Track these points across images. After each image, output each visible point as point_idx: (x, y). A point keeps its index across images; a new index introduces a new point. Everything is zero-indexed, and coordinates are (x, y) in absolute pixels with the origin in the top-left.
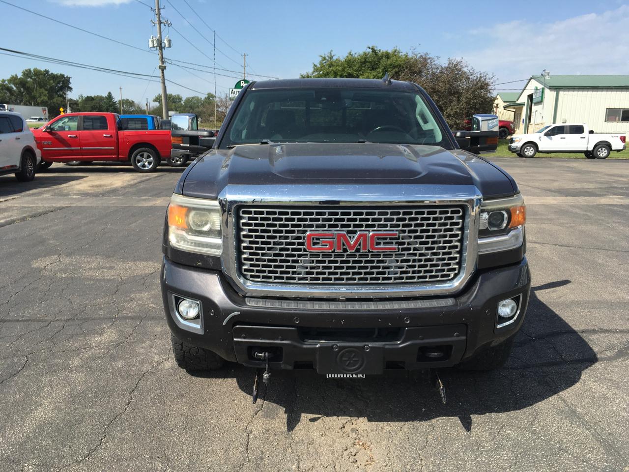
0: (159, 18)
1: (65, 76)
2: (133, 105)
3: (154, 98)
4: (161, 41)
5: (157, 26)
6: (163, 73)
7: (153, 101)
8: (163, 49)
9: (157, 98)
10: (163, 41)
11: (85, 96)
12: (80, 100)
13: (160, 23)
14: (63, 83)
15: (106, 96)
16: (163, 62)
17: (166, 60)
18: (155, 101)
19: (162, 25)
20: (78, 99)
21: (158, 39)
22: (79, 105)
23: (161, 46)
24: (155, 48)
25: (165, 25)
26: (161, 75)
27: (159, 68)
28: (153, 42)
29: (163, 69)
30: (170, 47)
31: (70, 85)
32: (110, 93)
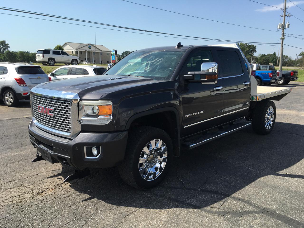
0: (285, 13)
1: (254, 46)
2: (287, 58)
3: (300, 54)
4: (284, 25)
5: (283, 17)
6: (283, 41)
7: (299, 55)
8: (285, 29)
9: (301, 54)
10: (285, 25)
11: (262, 54)
12: (259, 57)
13: (285, 15)
14: (253, 49)
15: (273, 54)
16: (283, 36)
17: (285, 34)
18: (300, 55)
19: (286, 17)
20: (258, 56)
21: (282, 24)
22: (258, 59)
23: (283, 27)
24: (281, 29)
25: (288, 17)
26: (281, 42)
27: (281, 39)
28: (279, 26)
29: (283, 39)
30: (288, 27)
31: (256, 50)
32: (275, 52)
